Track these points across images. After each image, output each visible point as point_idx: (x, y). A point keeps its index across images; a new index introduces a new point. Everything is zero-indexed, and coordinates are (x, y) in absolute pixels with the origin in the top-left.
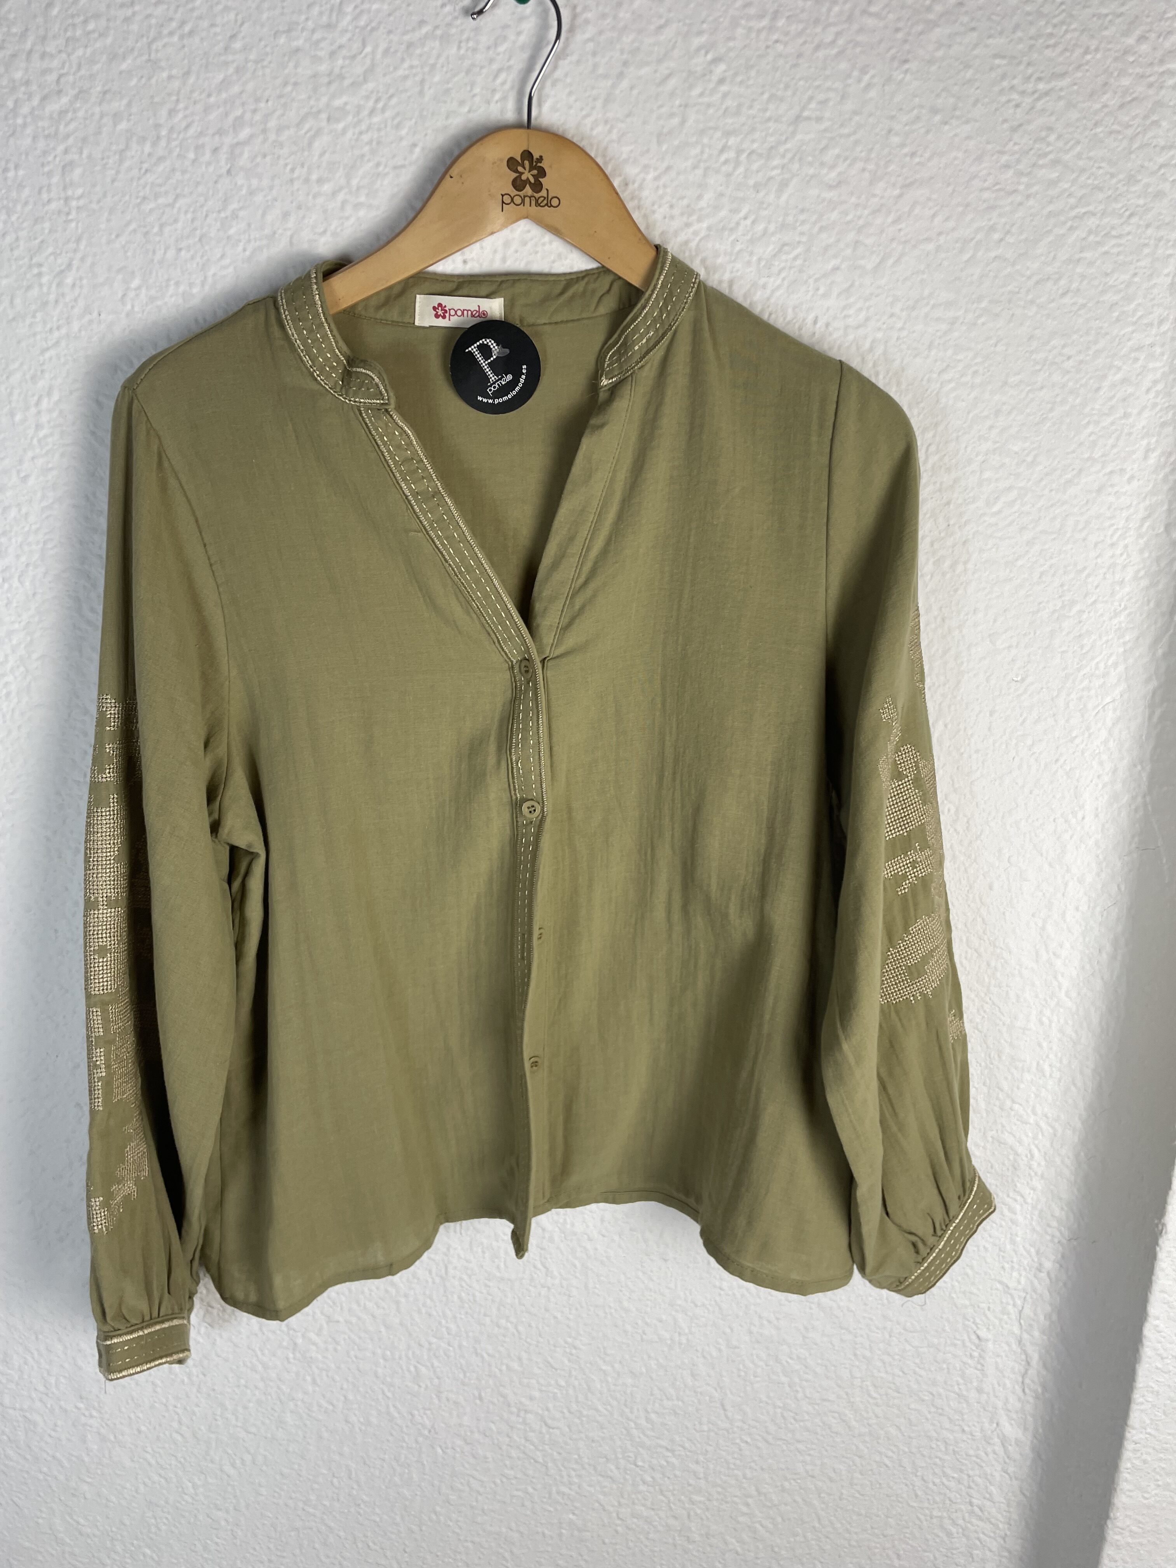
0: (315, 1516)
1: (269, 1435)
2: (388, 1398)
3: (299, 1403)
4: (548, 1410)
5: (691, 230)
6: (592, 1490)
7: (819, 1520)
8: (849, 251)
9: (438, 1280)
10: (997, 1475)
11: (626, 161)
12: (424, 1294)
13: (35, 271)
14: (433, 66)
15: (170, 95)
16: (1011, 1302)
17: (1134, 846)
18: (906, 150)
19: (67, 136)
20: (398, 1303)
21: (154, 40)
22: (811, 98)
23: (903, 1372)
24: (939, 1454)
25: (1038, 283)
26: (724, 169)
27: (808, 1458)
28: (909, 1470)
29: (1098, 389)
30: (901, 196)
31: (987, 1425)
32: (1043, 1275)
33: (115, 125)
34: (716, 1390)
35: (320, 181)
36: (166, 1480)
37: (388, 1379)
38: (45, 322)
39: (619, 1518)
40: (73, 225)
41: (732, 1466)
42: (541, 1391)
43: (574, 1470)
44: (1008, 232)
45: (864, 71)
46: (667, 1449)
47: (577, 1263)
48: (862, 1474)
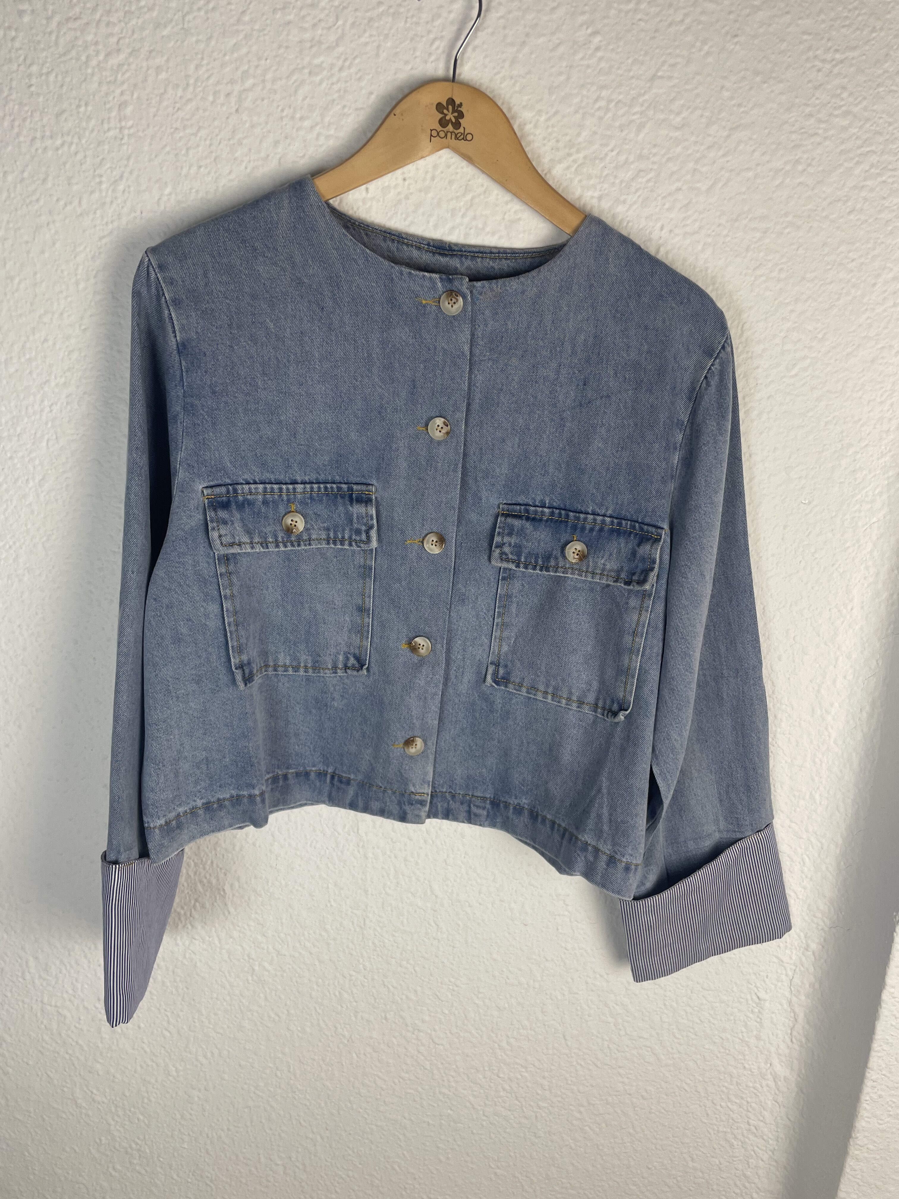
0: (262, 1098)
1: (232, 1036)
2: (319, 1014)
3: (255, 1014)
4: (435, 1030)
5: (571, 159)
6: (465, 1092)
7: (633, 1127)
8: (689, 177)
9: (358, 929)
10: (769, 1102)
11: (525, 107)
12: (348, 939)
13: (97, 180)
14: (387, 36)
15: (197, 54)
16: (784, 972)
17: (889, 631)
18: (733, 102)
19: (123, 83)
20: (328, 944)
21: (188, 13)
22: (665, 62)
23: (701, 1021)
24: (726, 1084)
25: (831, 203)
26: (598, 114)
27: (626, 1080)
28: (703, 1095)
29: (874, 284)
30: (729, 136)
31: (763, 1065)
32: (810, 953)
33: (157, 75)
34: (559, 1024)
35: (302, 119)
36: (157, 1064)
37: (320, 1000)
38: (102, 217)
39: (484, 1115)
40: (125, 147)
41: (570, 1082)
42: (430, 1016)
43: (453, 1077)
44: (809, 165)
45: (705, 42)
46: (522, 1066)
47: (460, 923)
48: (666, 1095)
